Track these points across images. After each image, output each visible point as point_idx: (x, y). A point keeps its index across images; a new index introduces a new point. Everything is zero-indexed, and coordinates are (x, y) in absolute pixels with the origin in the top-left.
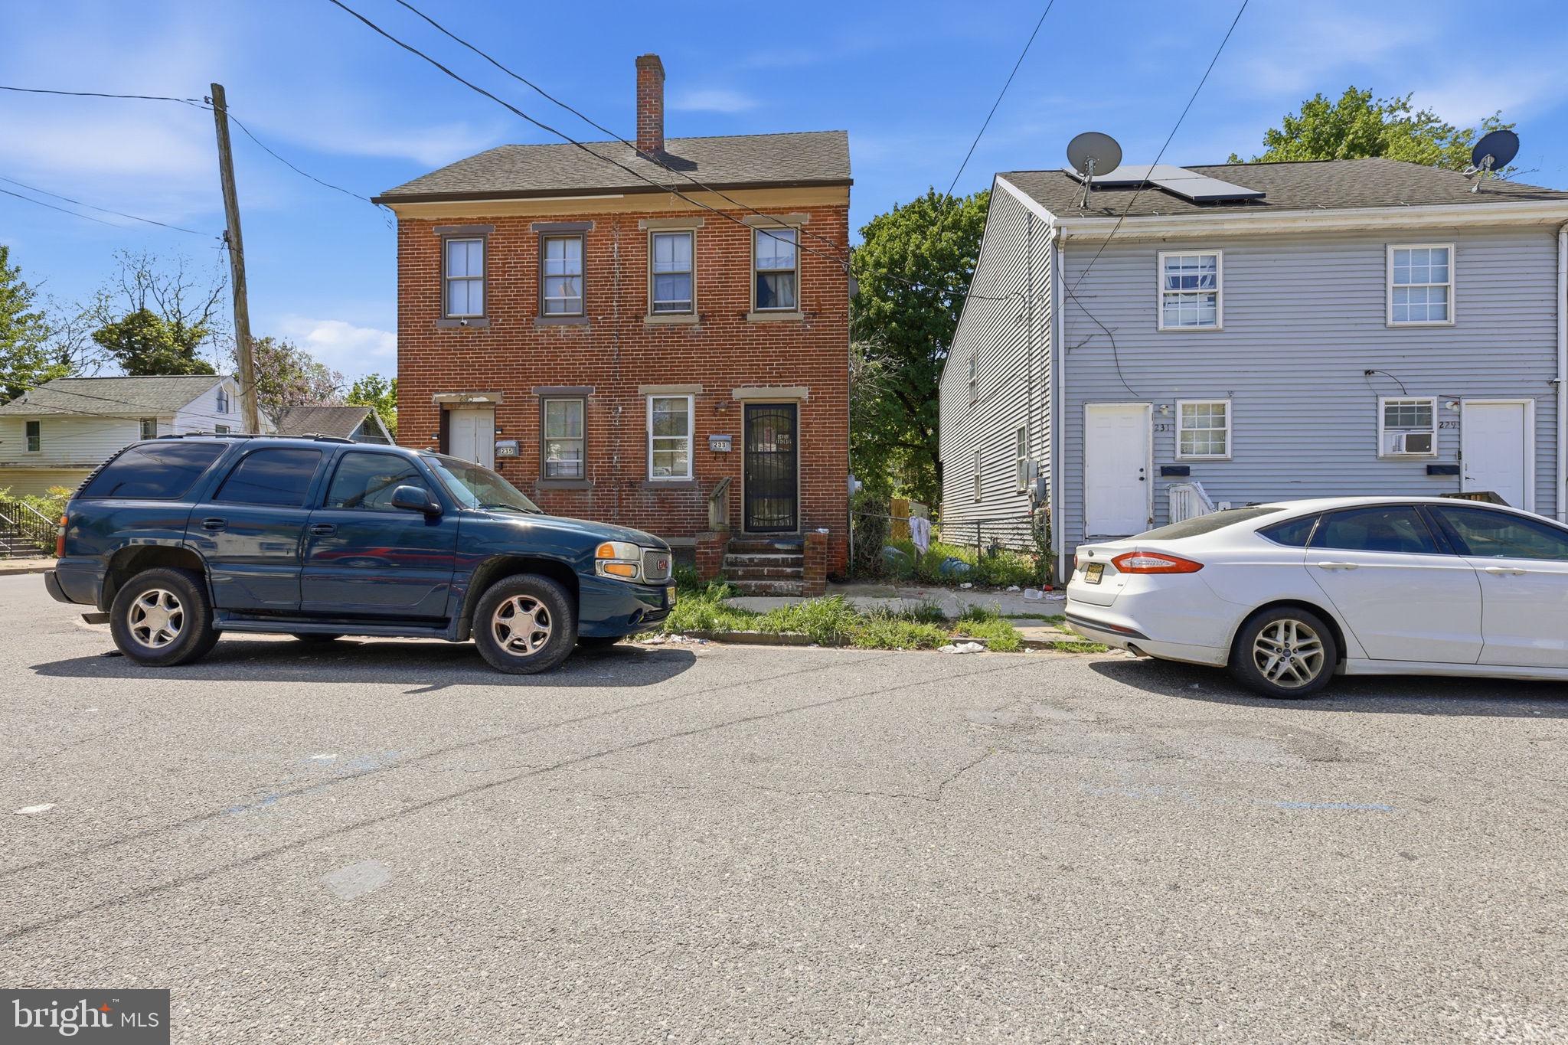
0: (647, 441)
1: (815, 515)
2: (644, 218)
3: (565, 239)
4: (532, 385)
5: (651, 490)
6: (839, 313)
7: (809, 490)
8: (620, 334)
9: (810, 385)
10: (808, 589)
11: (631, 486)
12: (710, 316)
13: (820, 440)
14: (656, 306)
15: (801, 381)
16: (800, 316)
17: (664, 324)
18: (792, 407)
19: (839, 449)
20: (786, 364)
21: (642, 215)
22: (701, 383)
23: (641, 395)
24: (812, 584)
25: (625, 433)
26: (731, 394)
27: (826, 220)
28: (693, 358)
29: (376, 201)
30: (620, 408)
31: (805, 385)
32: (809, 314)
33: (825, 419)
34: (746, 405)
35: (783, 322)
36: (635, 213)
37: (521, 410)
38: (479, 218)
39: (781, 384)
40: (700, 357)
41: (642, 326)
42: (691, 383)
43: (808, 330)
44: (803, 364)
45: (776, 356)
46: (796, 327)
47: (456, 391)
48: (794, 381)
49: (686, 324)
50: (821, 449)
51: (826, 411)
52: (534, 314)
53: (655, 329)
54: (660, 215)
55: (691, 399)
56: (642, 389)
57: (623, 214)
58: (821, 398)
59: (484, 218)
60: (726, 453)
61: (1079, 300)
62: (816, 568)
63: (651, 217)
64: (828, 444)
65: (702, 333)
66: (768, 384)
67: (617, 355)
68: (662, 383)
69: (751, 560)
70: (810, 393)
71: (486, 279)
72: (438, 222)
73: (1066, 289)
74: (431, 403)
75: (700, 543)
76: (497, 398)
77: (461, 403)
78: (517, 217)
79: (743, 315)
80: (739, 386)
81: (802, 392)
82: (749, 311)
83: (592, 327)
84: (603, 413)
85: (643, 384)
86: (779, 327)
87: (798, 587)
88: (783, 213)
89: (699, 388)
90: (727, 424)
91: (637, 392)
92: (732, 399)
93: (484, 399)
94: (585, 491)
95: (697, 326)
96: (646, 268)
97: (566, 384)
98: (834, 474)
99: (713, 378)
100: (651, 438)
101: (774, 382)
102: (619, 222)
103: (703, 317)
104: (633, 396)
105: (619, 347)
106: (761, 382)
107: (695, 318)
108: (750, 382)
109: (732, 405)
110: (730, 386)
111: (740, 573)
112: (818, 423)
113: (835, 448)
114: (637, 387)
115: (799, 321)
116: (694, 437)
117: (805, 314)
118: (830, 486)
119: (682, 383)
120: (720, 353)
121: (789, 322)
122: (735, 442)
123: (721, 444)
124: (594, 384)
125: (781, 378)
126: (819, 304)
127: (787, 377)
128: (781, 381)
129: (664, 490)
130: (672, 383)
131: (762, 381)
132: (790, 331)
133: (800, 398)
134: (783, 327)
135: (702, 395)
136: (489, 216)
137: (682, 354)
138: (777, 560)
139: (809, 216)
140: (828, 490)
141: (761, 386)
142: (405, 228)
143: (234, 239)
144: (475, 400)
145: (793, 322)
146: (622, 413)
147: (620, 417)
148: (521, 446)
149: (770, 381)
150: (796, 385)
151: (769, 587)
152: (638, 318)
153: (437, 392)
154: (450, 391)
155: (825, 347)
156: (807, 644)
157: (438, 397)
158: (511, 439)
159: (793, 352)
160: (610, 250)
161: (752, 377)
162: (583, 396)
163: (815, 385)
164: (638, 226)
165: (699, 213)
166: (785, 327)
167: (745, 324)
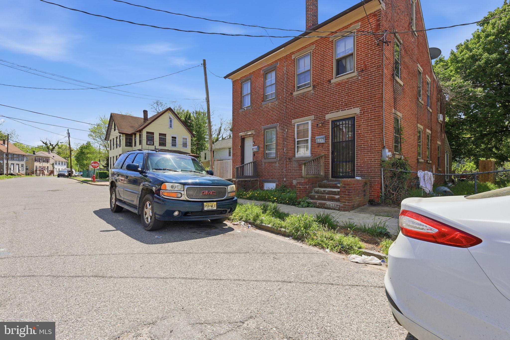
0: (295, 142)
1: (363, 170)
2: (293, 54)
3: (271, 72)
4: (262, 126)
5: (296, 161)
6: (376, 66)
7: (360, 158)
8: (286, 102)
9: (360, 106)
10: (342, 207)
11: (289, 160)
12: (317, 85)
13: (366, 133)
14: (299, 87)
15: (356, 105)
16: (355, 74)
17: (301, 94)
18: (353, 119)
19: (376, 136)
20: (349, 99)
21: (293, 53)
22: (313, 115)
23: (293, 124)
24: (344, 205)
25: (288, 140)
26: (325, 118)
27: (369, 22)
28: (310, 105)
29: (225, 77)
30: (286, 130)
31: (358, 107)
32: (360, 71)
33: (368, 122)
34: (332, 121)
35: (347, 79)
36: (290, 53)
37: (259, 135)
38: (249, 73)
39: (346, 109)
40: (313, 104)
41: (293, 96)
42: (310, 115)
43: (360, 80)
44: (358, 97)
45: (344, 96)
46: (354, 79)
48: (353, 106)
49: (308, 92)
50: (366, 137)
51: (369, 117)
52: (263, 101)
53: (298, 96)
54: (299, 50)
55: (310, 122)
56: (293, 121)
57: (287, 55)
58: (367, 111)
59: (251, 73)
60: (323, 143)
62: (346, 197)
63: (296, 53)
64: (370, 134)
65: (314, 93)
66: (340, 110)
67: (285, 110)
68: (300, 118)
69: (324, 191)
70: (360, 110)
71: (251, 93)
72: (240, 79)
74: (239, 136)
75: (298, 183)
76: (253, 132)
77: (246, 135)
78: (258, 69)
79: (329, 81)
80: (328, 113)
81: (356, 111)
82: (332, 79)
83: (278, 101)
84: (281, 133)
85: (294, 119)
86: (346, 82)
87: (337, 205)
88: (347, 28)
89: (312, 117)
90: (323, 131)
91: (291, 123)
92: (325, 119)
93: (250, 133)
94: (276, 162)
95: (312, 91)
96: (295, 73)
97: (271, 124)
98: (373, 149)
99: (318, 112)
100: (296, 140)
101: (343, 108)
102: (286, 59)
103: (314, 87)
104: (290, 125)
105: (286, 107)
106: (337, 109)
107: (311, 88)
108: (333, 110)
109: (325, 123)
110: (325, 114)
111: (316, 197)
112: (365, 124)
113: (373, 136)
114: (291, 121)
115: (355, 76)
116: (311, 138)
117: (358, 72)
118: (371, 155)
119: (307, 116)
120: (321, 100)
121: (350, 78)
122: (327, 138)
123: (320, 140)
124: (278, 122)
125: (347, 106)
126: (365, 65)
127: (350, 105)
128: (346, 107)
129: (300, 161)
130: (303, 117)
132: (351, 82)
133: (356, 114)
134: (347, 81)
135: (314, 120)
136: (251, 72)
137: (307, 104)
138: (335, 192)
139: (360, 23)
140: (370, 158)
141: (337, 112)
142: (234, 83)
144: (248, 134)
145: (352, 78)
146: (287, 132)
147: (286, 133)
148: (259, 148)
149: (342, 108)
150: (354, 108)
151: (325, 204)
152: (291, 94)
153: (240, 132)
154: (243, 132)
155: (369, 85)
156: (288, 236)
157: (241, 134)
158: (257, 145)
159: (352, 92)
160: (283, 70)
161: (334, 108)
162: (276, 127)
163: (363, 106)
164: (291, 58)
165: (312, 44)
166: (349, 81)
167: (331, 85)
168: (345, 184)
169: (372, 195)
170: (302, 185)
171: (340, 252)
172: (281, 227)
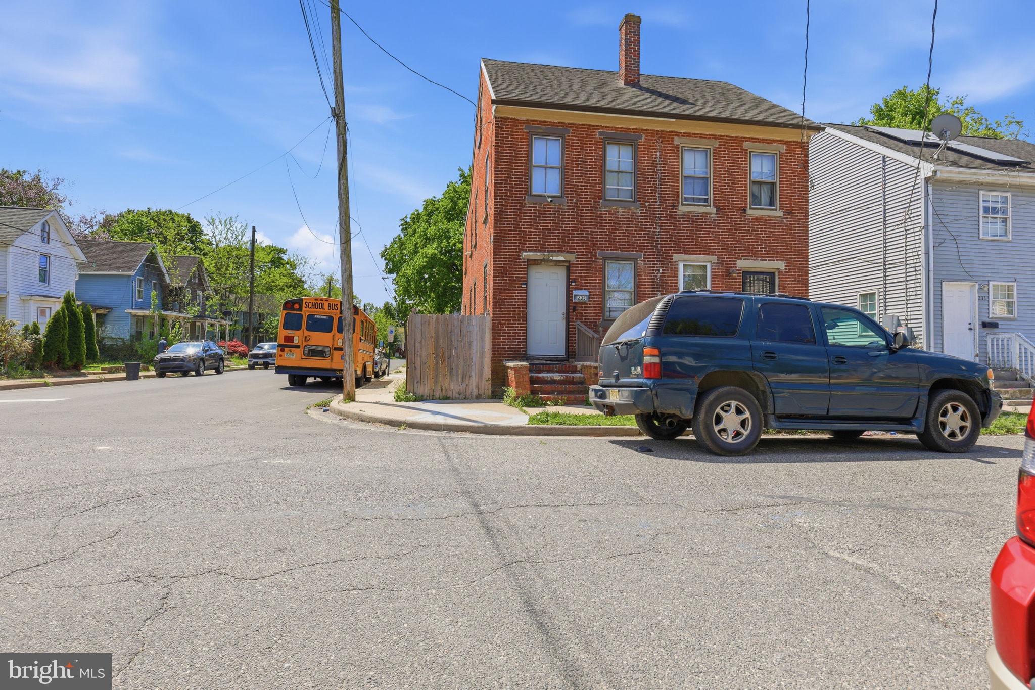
2: (679, 136)
3: (619, 144)
4: (598, 250)
6: (803, 213)
8: (661, 217)
9: (786, 261)
12: (722, 209)
14: (686, 199)
15: (781, 257)
16: (779, 213)
17: (691, 212)
18: (772, 274)
20: (771, 246)
21: (677, 134)
22: (716, 255)
23: (675, 262)
25: (664, 288)
26: (735, 264)
27: (796, 151)
28: (710, 237)
30: (661, 270)
31: (783, 261)
32: (785, 212)
33: (795, 284)
34: (744, 272)
35: (769, 217)
36: (672, 132)
37: (590, 267)
38: (559, 123)
39: (768, 259)
40: (716, 237)
41: (676, 212)
42: (709, 254)
43: (785, 223)
44: (781, 246)
45: (764, 240)
46: (777, 221)
47: (540, 251)
48: (776, 257)
49: (706, 213)
51: (796, 278)
52: (599, 198)
53: (686, 215)
54: (688, 135)
55: (709, 265)
56: (676, 257)
57: (663, 131)
58: (792, 269)
59: (563, 123)
61: (941, 217)
63: (682, 136)
65: (717, 220)
66: (759, 259)
67: (659, 232)
68: (690, 254)
70: (786, 266)
71: (563, 169)
72: (527, 122)
73: (934, 210)
74: (520, 259)
76: (572, 258)
77: (543, 261)
78: (587, 125)
79: (744, 210)
80: (741, 259)
81: (781, 265)
82: (747, 207)
83: (641, 210)
84: (648, 273)
85: (676, 253)
86: (766, 220)
88: (769, 143)
89: (714, 258)
90: (733, 285)
91: (672, 259)
92: (736, 267)
93: (561, 258)
95: (713, 215)
96: (679, 171)
97: (622, 251)
99: (724, 252)
101: (763, 257)
102: (660, 137)
103: (718, 210)
104: (670, 262)
105: (660, 226)
106: (755, 257)
107: (712, 210)
108: (748, 256)
110: (735, 258)
112: (791, 287)
114: (672, 256)
115: (778, 217)
117: (782, 212)
119: (703, 254)
120: (729, 235)
121: (772, 217)
124: (642, 252)
125: (769, 254)
126: (791, 207)
127: (771, 254)
128: (767, 257)
130: (696, 254)
131: (755, 255)
132: (773, 223)
133: (778, 269)
134: (769, 220)
135: (717, 263)
136: (566, 122)
137: (703, 234)
139: (785, 147)
141: (755, 260)
142: (501, 123)
143: (340, 115)
144: (555, 258)
145: (775, 217)
146: (663, 273)
147: (661, 276)
148: (589, 295)
149: (761, 257)
150: (777, 260)
152: (674, 206)
153: (525, 251)
154: (535, 251)
155: (795, 235)
157: (525, 255)
158: (583, 289)
159: (775, 237)
160: (654, 156)
161: (749, 253)
162: (635, 260)
163: (789, 261)
164: (673, 141)
165: (715, 137)
166: (771, 220)
167: (745, 216)
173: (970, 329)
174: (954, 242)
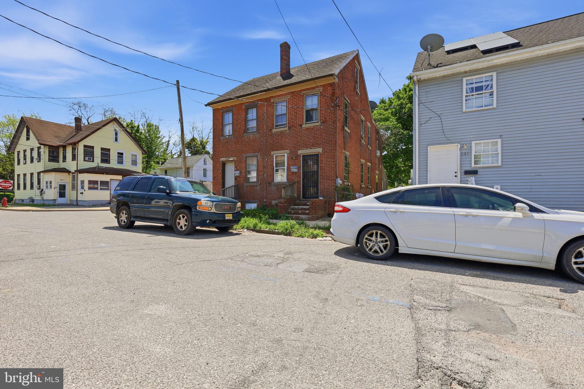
0: (274, 170)
1: (324, 193)
2: (273, 98)
3: (252, 108)
4: (244, 154)
5: (275, 185)
6: (332, 121)
7: (322, 184)
8: (266, 136)
10: (311, 218)
11: (269, 184)
12: (292, 127)
13: (326, 166)
14: (277, 126)
15: (319, 146)
16: (319, 124)
17: (278, 131)
18: (317, 155)
19: (332, 169)
20: (315, 141)
21: (272, 97)
22: (289, 149)
23: (272, 155)
24: (312, 216)
25: (268, 167)
26: (298, 153)
27: (328, 89)
28: (287, 141)
29: (206, 105)
30: (266, 159)
31: (321, 147)
32: (322, 122)
33: (327, 159)
34: (303, 156)
35: (314, 126)
36: (270, 97)
37: (241, 162)
38: (231, 106)
40: (289, 141)
41: (272, 133)
42: (286, 150)
43: (322, 128)
44: (320, 140)
45: (311, 138)
47: (225, 157)
48: (317, 146)
49: (285, 131)
50: (326, 169)
51: (328, 156)
52: (244, 132)
53: (276, 133)
54: (277, 96)
55: (286, 155)
56: (272, 153)
57: (267, 98)
58: (326, 151)
60: (296, 172)
61: (424, 104)
62: (313, 211)
63: (275, 97)
64: (328, 168)
65: (289, 133)
67: (265, 143)
68: (278, 150)
69: (298, 208)
70: (322, 150)
71: (233, 123)
72: (222, 108)
73: (419, 100)
74: (220, 161)
75: (279, 202)
76: (235, 158)
77: (227, 161)
78: (240, 104)
79: (301, 125)
80: (300, 150)
81: (319, 150)
82: (303, 124)
83: (259, 134)
84: (262, 161)
85: (273, 151)
86: (312, 128)
87: (307, 217)
88: (313, 89)
89: (288, 151)
90: (296, 163)
93: (232, 159)
94: (257, 186)
95: (288, 131)
96: (273, 114)
97: (252, 153)
98: (330, 178)
99: (292, 147)
100: (275, 168)
102: (266, 101)
103: (289, 128)
104: (270, 155)
105: (266, 140)
107: (287, 129)
108: (303, 148)
109: (298, 156)
110: (297, 150)
111: (293, 212)
112: (325, 160)
113: (330, 169)
115: (318, 126)
116: (287, 167)
117: (321, 123)
118: (329, 182)
119: (283, 150)
120: (295, 139)
122: (299, 168)
123: (294, 169)
124: (259, 152)
125: (313, 146)
126: (325, 119)
127: (315, 145)
128: (313, 147)
129: (278, 185)
130: (280, 150)
131: (307, 147)
132: (316, 129)
133: (319, 152)
135: (289, 153)
136: (233, 104)
137: (283, 140)
138: (306, 208)
139: (322, 88)
140: (328, 184)
141: (306, 149)
142: (215, 111)
143: (181, 120)
144: (230, 159)
145: (317, 126)
146: (267, 161)
148: (241, 172)
149: (310, 147)
150: (318, 148)
151: (299, 217)
152: (271, 130)
153: (221, 158)
154: (224, 157)
155: (327, 133)
157: (222, 159)
158: (238, 171)
159: (317, 136)
160: (264, 110)
161: (304, 146)
162: (257, 156)
163: (324, 147)
164: (271, 101)
165: (288, 94)
166: (314, 128)
167: (302, 128)
168: (312, 203)
169: (330, 210)
170: (282, 204)
171: (312, 238)
172: (275, 230)
173: (456, 176)
174: (439, 118)
